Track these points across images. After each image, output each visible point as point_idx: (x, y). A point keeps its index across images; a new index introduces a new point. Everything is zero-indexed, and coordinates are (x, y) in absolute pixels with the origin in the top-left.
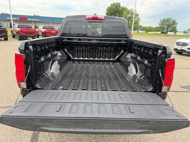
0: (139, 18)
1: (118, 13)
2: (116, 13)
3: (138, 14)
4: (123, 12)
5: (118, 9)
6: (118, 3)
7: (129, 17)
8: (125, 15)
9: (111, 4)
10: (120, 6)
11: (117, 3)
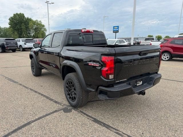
0: (45, 28)
1: (23, 24)
2: (22, 24)
3: (43, 25)
4: (28, 22)
5: (23, 19)
6: (22, 13)
7: (35, 28)
8: (31, 26)
9: (14, 14)
10: (24, 17)
11: (20, 14)
